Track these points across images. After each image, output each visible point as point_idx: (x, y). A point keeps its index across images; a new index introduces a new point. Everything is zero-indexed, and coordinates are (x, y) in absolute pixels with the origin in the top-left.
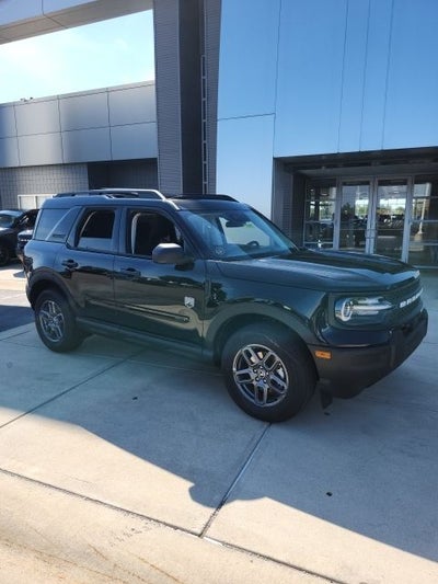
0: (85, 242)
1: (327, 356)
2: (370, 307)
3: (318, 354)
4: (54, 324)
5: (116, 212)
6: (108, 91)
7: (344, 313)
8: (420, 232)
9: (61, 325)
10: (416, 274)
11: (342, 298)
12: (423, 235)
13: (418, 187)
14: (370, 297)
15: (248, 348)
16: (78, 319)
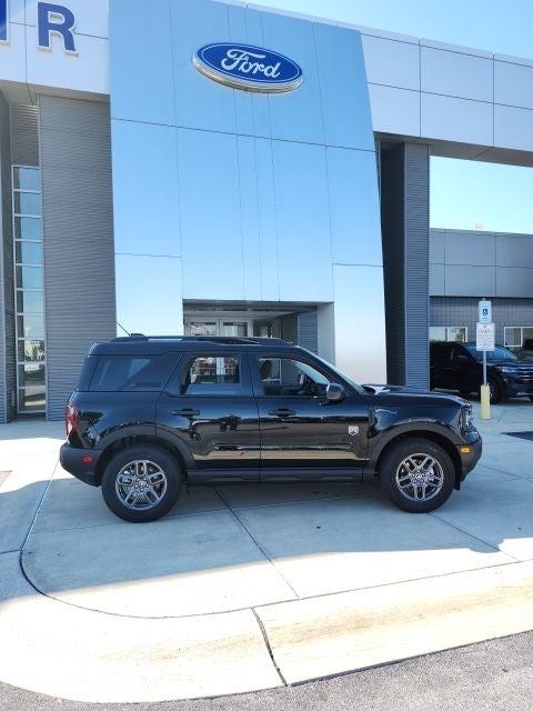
3: (463, 450)
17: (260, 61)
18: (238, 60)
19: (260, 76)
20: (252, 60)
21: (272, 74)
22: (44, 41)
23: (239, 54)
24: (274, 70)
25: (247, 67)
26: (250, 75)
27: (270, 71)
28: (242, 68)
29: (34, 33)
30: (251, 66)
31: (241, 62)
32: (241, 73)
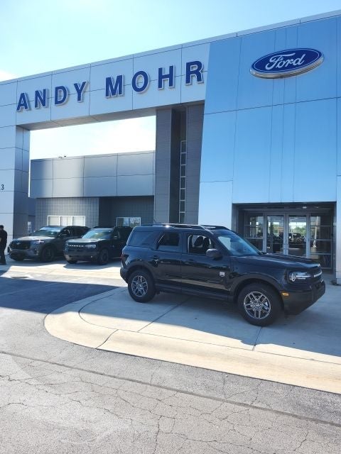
0: (162, 248)
1: (287, 294)
2: (302, 276)
3: (284, 294)
4: (140, 287)
5: (180, 235)
6: (117, 155)
7: (293, 278)
8: (315, 246)
9: (145, 288)
10: (319, 265)
11: (291, 272)
12: (317, 249)
13: (312, 218)
14: (302, 272)
15: (252, 293)
16: (156, 284)
17: (290, 58)
18: (276, 62)
19: (291, 66)
20: (285, 59)
21: (299, 63)
22: (188, 81)
23: (277, 58)
24: (300, 60)
25: (282, 63)
26: (284, 68)
27: (297, 62)
28: (278, 66)
29: (184, 78)
30: (284, 62)
31: (278, 62)
32: (278, 69)
